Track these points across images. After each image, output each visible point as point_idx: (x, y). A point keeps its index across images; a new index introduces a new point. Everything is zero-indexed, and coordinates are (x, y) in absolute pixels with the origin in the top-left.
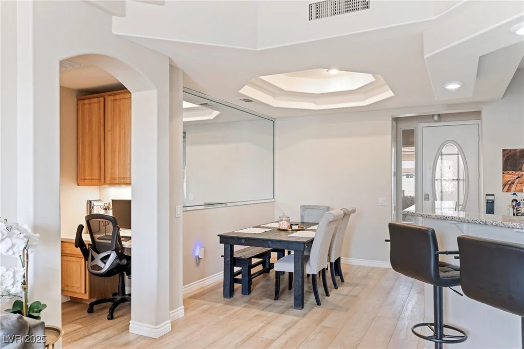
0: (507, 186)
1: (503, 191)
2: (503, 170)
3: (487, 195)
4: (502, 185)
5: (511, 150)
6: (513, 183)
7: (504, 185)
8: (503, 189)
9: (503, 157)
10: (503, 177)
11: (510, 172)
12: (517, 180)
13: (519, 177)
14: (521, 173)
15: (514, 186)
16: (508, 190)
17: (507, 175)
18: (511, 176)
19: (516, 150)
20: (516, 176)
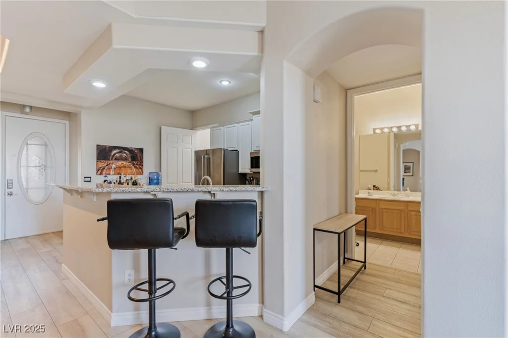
0: (100, 171)
1: (97, 174)
2: (97, 159)
3: (85, 177)
4: (96, 170)
5: (103, 146)
6: (104, 169)
7: (98, 170)
8: (97, 173)
9: (97, 150)
10: (97, 164)
11: (102, 161)
12: (107, 167)
13: (107, 165)
14: (109, 162)
15: (105, 170)
16: (101, 174)
17: (100, 163)
18: (103, 164)
19: (106, 146)
20: (106, 164)
